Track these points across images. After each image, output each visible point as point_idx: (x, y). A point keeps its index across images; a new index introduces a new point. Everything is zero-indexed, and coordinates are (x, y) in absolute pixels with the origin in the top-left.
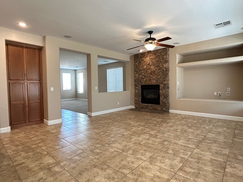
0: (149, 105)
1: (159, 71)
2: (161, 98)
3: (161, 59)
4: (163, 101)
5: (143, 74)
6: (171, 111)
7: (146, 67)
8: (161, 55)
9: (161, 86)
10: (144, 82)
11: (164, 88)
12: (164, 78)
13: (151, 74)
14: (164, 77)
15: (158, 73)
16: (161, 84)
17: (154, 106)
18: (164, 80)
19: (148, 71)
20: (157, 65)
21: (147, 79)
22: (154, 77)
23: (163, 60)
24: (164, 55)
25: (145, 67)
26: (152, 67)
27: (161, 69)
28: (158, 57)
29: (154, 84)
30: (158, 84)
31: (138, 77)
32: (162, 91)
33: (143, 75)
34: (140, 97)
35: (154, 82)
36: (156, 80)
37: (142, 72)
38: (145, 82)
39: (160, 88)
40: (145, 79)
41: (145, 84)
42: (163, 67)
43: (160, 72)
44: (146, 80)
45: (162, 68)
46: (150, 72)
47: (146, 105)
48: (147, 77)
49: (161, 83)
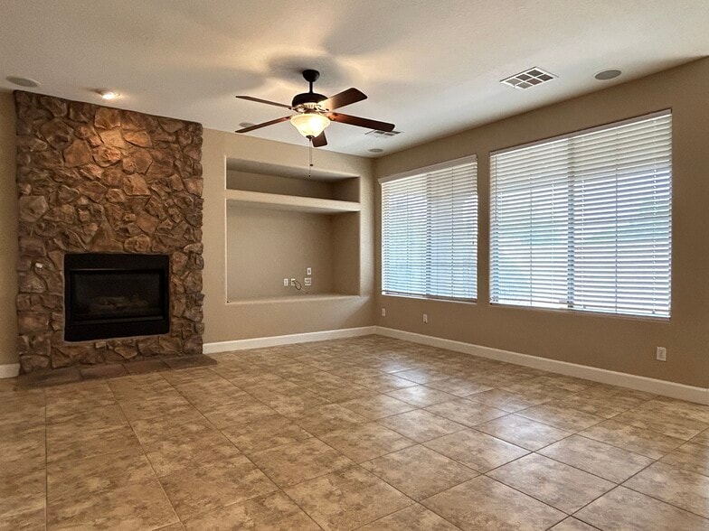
0: (118, 340)
1: (170, 201)
2: (178, 307)
3: (178, 156)
4: (188, 314)
5: (84, 201)
6: (209, 348)
7: (105, 175)
8: (177, 141)
9: (179, 260)
10: (88, 240)
11: (187, 267)
12: (188, 231)
13: (128, 207)
14: (188, 229)
15: (166, 210)
16: (175, 253)
17: (143, 341)
18: (187, 236)
19: (116, 195)
20: (160, 176)
21: (106, 225)
22: (144, 224)
23: (185, 163)
24: (188, 145)
25: (98, 172)
26: (137, 182)
27: (177, 196)
28: (164, 145)
29: (144, 251)
30: (165, 250)
31: (50, 211)
32: (183, 281)
33: (85, 208)
34: (59, 311)
35: (143, 243)
36: (153, 237)
37: (80, 190)
38: (93, 242)
39: (175, 268)
40: (95, 228)
41: (96, 250)
42: (186, 189)
43: (171, 207)
44: (100, 233)
45: (182, 195)
46: (122, 197)
47: (101, 343)
48: (104, 218)
49: (177, 250)
